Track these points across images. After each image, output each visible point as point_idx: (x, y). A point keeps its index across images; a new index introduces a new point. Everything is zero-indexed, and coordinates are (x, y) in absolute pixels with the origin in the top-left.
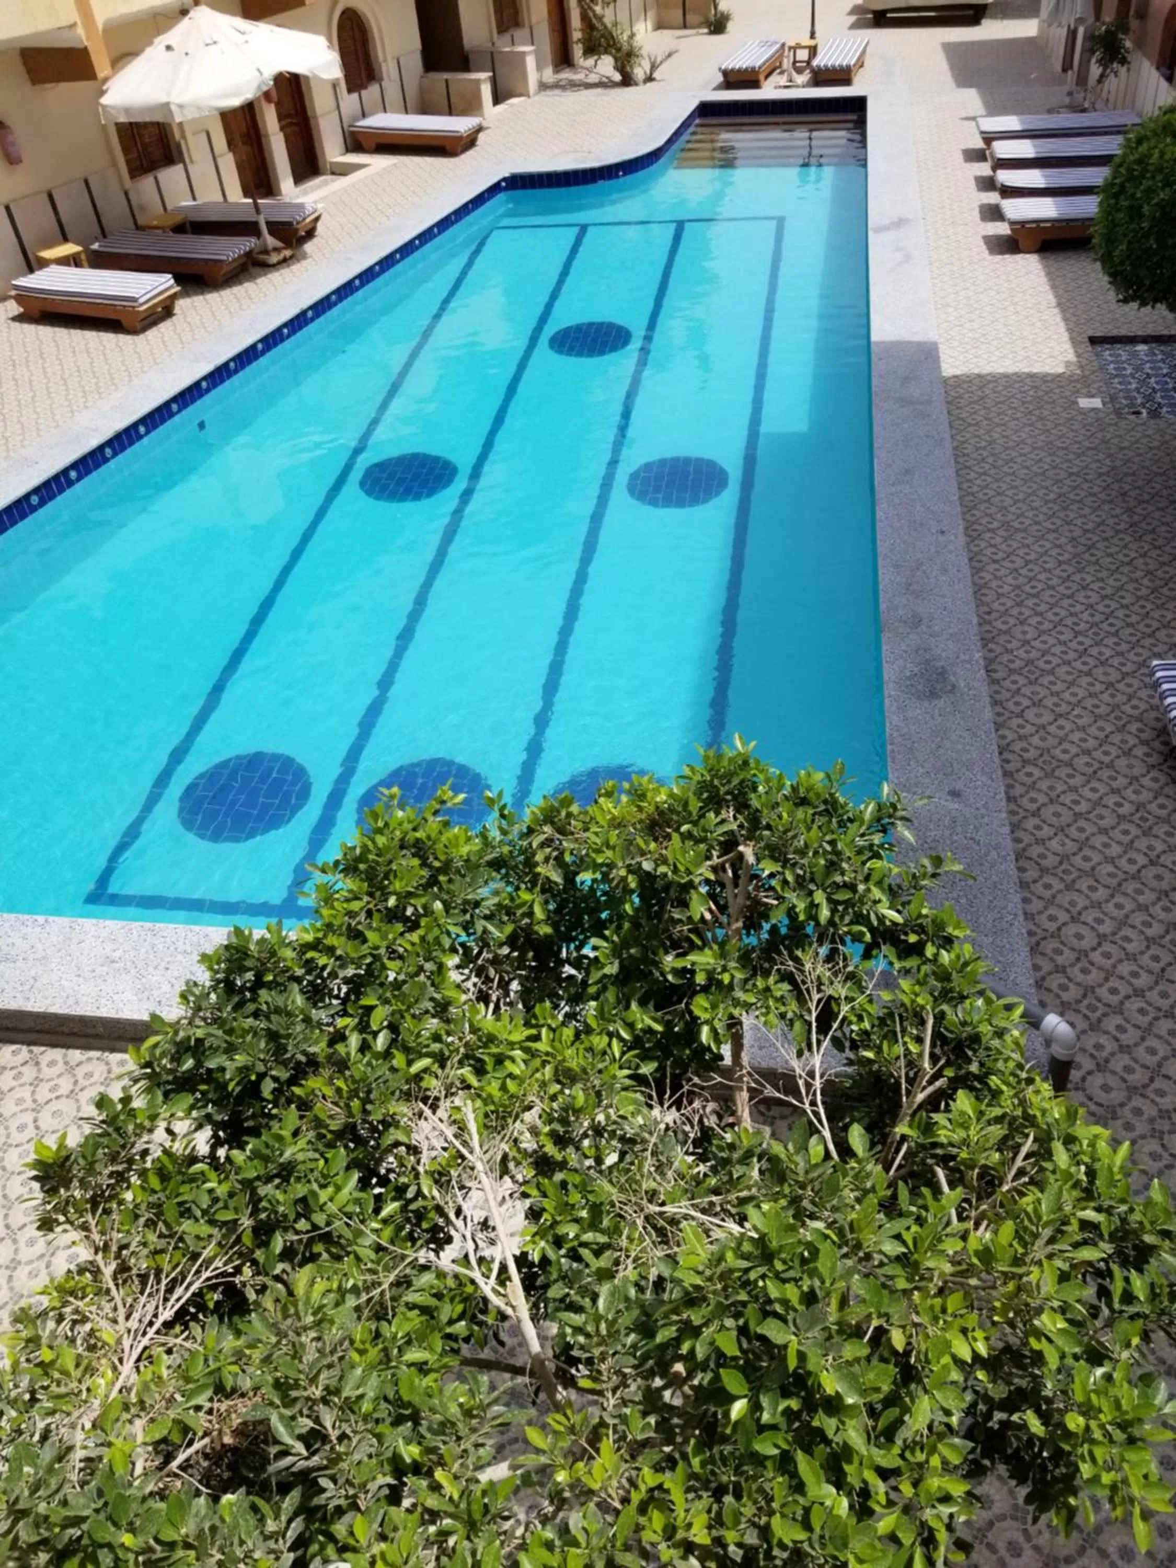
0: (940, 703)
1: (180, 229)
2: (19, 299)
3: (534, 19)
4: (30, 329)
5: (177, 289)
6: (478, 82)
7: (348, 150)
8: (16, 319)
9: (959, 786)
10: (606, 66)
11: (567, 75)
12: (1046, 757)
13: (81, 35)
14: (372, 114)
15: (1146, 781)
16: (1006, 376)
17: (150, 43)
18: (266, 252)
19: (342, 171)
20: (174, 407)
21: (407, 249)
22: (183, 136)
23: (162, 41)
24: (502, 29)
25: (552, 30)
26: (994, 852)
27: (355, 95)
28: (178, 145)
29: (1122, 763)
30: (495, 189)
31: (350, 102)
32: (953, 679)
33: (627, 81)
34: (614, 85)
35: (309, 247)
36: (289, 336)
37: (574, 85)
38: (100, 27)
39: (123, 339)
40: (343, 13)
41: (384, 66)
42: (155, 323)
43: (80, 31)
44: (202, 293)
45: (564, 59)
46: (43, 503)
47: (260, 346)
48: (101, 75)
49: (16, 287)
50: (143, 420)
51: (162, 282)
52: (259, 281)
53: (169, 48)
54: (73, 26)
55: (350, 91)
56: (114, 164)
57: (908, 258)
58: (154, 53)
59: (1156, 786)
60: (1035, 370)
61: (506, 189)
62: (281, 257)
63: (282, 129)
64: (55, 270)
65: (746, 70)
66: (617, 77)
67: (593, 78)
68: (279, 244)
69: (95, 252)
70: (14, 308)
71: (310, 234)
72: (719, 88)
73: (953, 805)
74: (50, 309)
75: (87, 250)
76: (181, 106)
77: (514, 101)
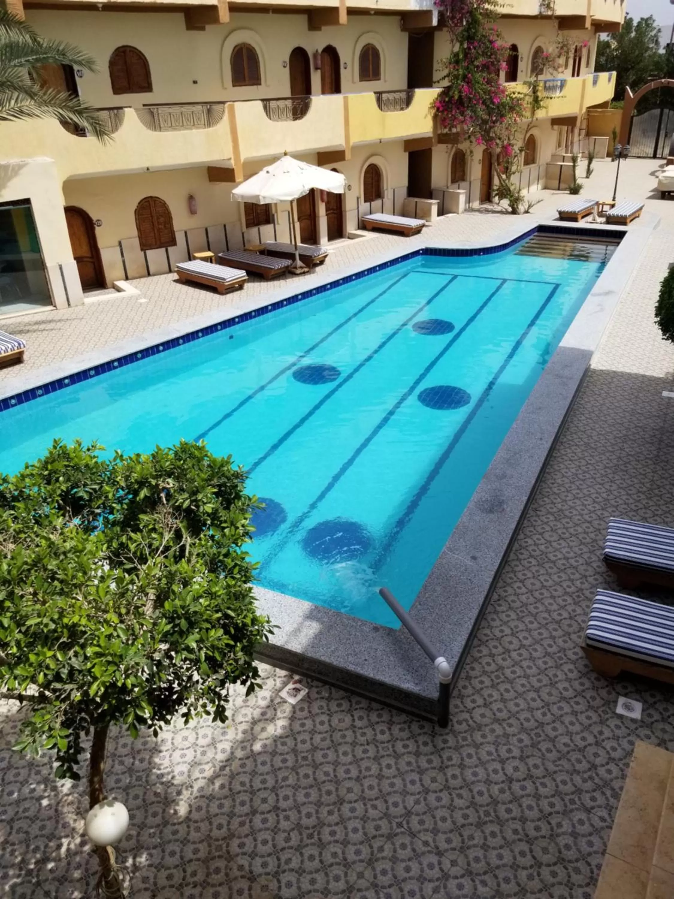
0: (491, 516)
1: (262, 252)
2: (178, 272)
3: (472, 178)
4: (179, 286)
5: (246, 278)
6: (431, 204)
7: (359, 228)
8: (176, 281)
9: (478, 555)
10: (505, 203)
11: (487, 206)
12: (543, 556)
13: (232, 164)
14: (375, 213)
15: (591, 579)
16: (630, 374)
17: (262, 170)
18: (296, 268)
19: (352, 237)
20: (219, 327)
21: (359, 275)
22: (276, 212)
23: (266, 169)
24: (454, 181)
25: (482, 184)
26: (477, 589)
27: (368, 204)
28: (273, 215)
29: (582, 568)
30: (416, 253)
31: (365, 206)
32: (505, 506)
33: (514, 212)
34: (506, 213)
35: (318, 269)
36: (286, 305)
37: (487, 211)
38: (242, 161)
39: (216, 296)
40: (370, 166)
41: (386, 192)
42: (233, 291)
43: (233, 162)
44: (260, 281)
45: (487, 198)
46: (143, 358)
47: (270, 308)
48: (238, 180)
49: (178, 267)
50: (202, 330)
51: (241, 274)
52: (288, 280)
53: (268, 172)
54: (230, 159)
55: (365, 201)
56: (240, 220)
57: (602, 310)
58: (262, 174)
59: (595, 582)
60: (647, 374)
61: (422, 254)
62: (302, 271)
63: (327, 215)
64: (198, 262)
65: (571, 212)
66: (510, 209)
67: (499, 209)
68: (303, 265)
69: (220, 257)
70: (176, 276)
71: (322, 262)
72: (556, 220)
73: (469, 563)
74: (189, 278)
75: (216, 256)
76: (264, 197)
77: (450, 215)
